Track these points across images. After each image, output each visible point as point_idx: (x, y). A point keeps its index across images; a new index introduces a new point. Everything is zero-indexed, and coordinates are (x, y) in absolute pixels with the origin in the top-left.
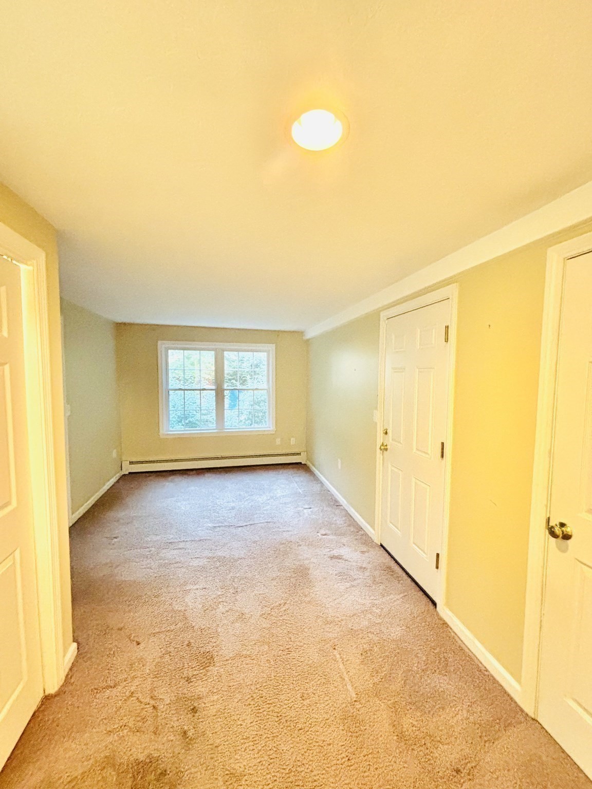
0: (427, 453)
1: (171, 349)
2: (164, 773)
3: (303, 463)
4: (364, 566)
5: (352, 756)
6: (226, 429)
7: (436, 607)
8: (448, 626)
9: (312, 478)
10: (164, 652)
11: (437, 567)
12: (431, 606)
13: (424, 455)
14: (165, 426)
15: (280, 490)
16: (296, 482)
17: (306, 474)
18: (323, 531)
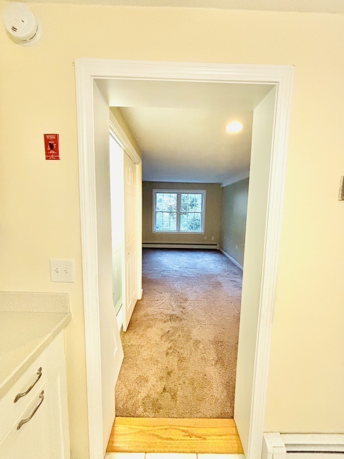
1: (158, 192)
2: (178, 317)
3: (218, 249)
6: (181, 231)
9: (222, 255)
10: (170, 296)
14: (154, 228)
15: (206, 258)
16: (214, 256)
17: (219, 253)
18: (228, 273)
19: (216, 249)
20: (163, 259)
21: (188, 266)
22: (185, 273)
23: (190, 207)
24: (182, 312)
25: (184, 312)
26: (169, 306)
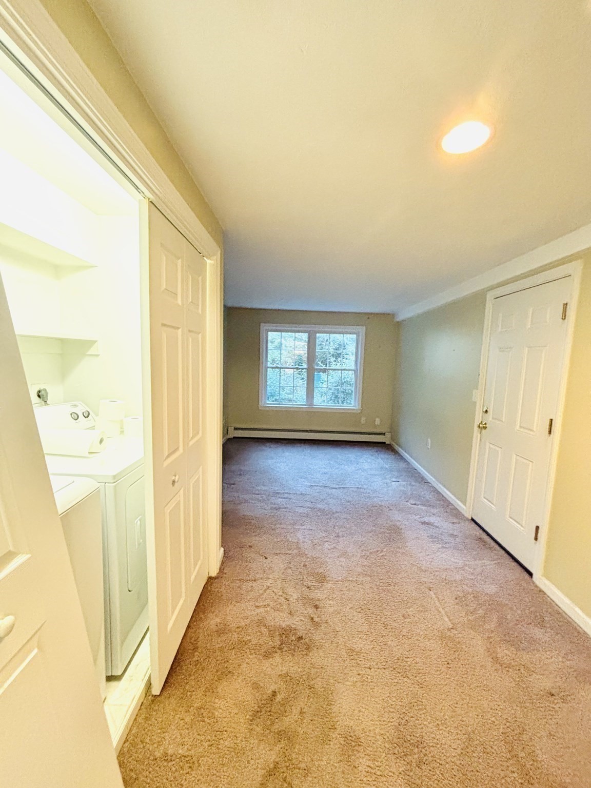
0: (531, 430)
1: (272, 331)
2: (301, 638)
3: (387, 443)
4: (455, 534)
5: (450, 662)
6: (315, 405)
7: (532, 577)
8: (545, 594)
9: (397, 457)
10: (286, 567)
11: (536, 539)
12: (527, 576)
13: (529, 432)
14: (263, 398)
15: (366, 464)
16: (382, 459)
17: (390, 453)
18: (412, 501)
19: (384, 443)
20: (278, 465)
21: (329, 484)
22: (322, 500)
23: (333, 359)
24: (312, 619)
25: (316, 619)
26: (282, 600)
